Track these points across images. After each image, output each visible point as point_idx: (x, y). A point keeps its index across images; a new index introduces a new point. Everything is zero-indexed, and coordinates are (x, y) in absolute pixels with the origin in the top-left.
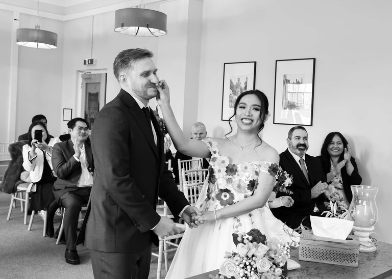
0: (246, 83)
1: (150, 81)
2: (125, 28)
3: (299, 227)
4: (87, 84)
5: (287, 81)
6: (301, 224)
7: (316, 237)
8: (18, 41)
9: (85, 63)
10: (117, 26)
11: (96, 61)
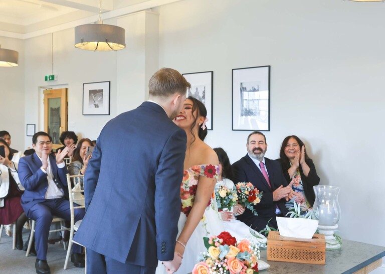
0: (204, 93)
2: (84, 43)
3: (265, 229)
4: (48, 99)
5: (243, 89)
6: (267, 226)
7: (283, 237)
9: (46, 80)
10: (77, 42)
11: (57, 77)
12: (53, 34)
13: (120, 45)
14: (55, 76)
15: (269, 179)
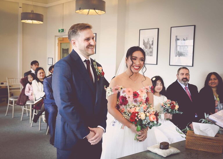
0: (153, 41)
1: (90, 44)
2: (81, 10)
3: (186, 128)
4: (61, 43)
5: (177, 39)
6: (187, 127)
7: (196, 135)
8: (22, 20)
9: (59, 31)
10: (77, 10)
11: (65, 30)
12: (63, 4)
13: (102, 12)
14: (64, 30)
15: (191, 97)
